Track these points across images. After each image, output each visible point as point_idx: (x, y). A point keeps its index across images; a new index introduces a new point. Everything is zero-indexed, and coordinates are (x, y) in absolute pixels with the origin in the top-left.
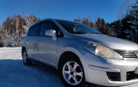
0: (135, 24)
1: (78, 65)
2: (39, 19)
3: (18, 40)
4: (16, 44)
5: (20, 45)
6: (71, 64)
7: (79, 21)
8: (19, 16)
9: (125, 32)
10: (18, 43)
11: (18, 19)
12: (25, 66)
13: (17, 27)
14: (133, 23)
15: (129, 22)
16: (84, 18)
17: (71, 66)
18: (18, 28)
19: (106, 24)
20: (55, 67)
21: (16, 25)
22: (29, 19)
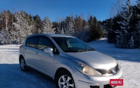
0: (125, 25)
1: (70, 79)
2: (30, 15)
3: (8, 38)
4: (6, 41)
5: (10, 43)
6: (65, 77)
7: (72, 18)
8: (9, 11)
9: (115, 32)
10: (8, 41)
11: (8, 14)
12: (22, 72)
13: (7, 23)
14: (123, 24)
15: (119, 23)
16: (76, 16)
17: (65, 78)
18: (7, 25)
19: (98, 22)
20: (52, 78)
21: (5, 21)
22: (19, 16)
